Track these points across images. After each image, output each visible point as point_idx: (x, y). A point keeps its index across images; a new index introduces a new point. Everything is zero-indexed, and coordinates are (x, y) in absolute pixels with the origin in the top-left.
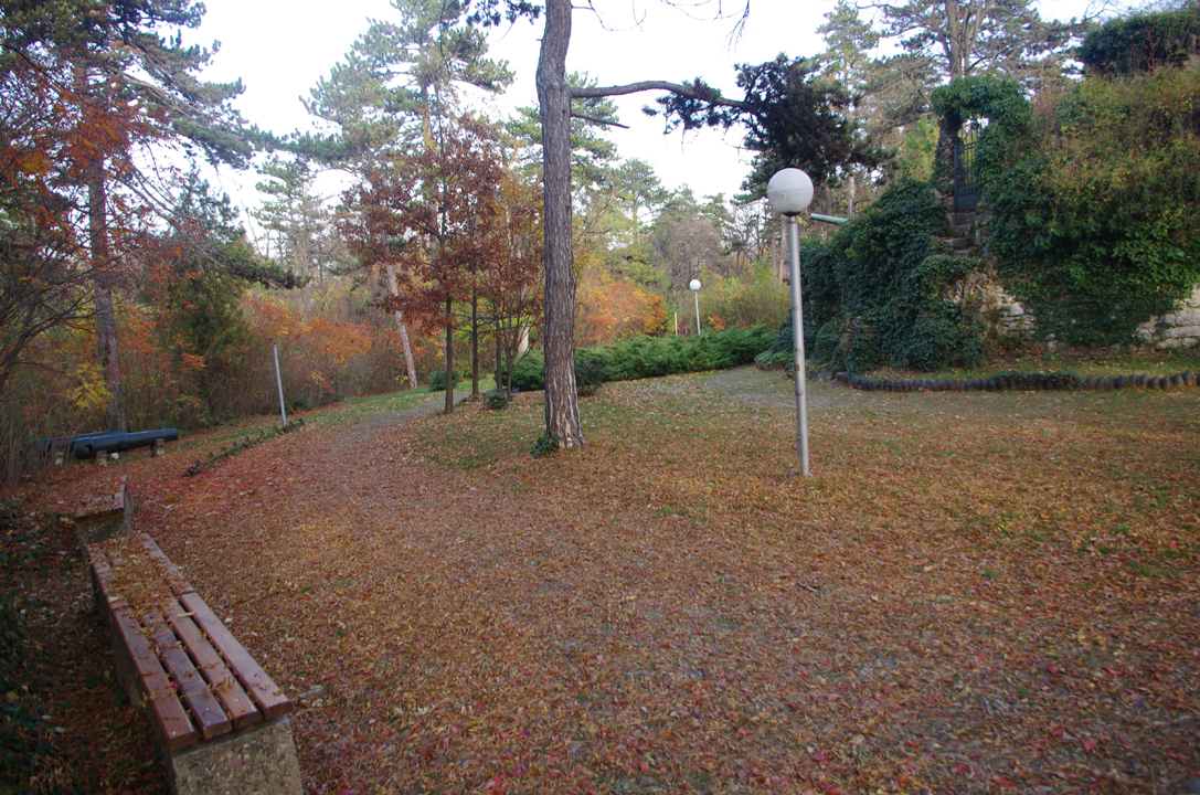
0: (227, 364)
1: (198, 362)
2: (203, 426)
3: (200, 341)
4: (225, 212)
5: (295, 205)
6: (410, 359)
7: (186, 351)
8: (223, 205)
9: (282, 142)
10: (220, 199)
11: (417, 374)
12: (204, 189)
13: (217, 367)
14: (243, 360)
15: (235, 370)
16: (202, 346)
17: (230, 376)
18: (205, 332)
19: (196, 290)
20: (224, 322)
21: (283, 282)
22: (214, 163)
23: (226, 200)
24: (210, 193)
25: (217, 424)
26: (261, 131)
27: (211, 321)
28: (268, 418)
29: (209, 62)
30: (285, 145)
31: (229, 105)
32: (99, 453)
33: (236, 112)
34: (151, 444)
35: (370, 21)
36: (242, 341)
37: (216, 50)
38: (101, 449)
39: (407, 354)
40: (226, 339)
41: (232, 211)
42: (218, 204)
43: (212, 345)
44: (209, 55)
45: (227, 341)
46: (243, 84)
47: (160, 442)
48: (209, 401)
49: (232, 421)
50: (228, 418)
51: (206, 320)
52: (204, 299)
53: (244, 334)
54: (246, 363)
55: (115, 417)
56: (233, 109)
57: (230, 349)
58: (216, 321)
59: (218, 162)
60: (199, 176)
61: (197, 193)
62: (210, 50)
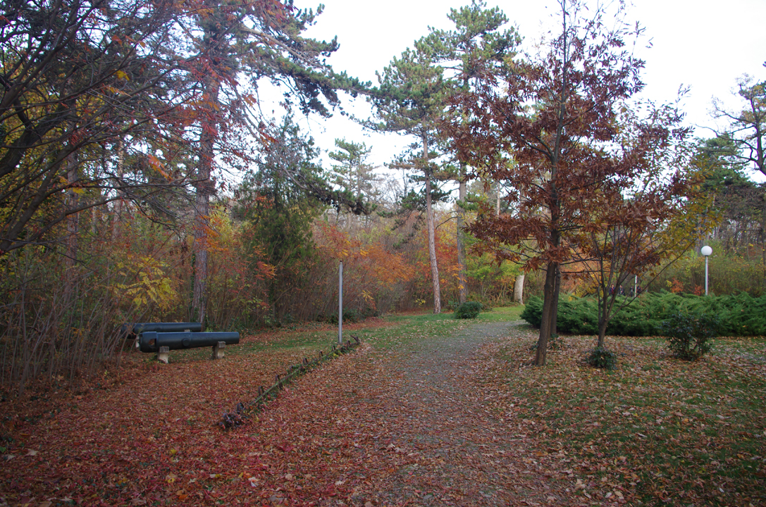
0: (294, 275)
1: (270, 270)
2: (268, 326)
3: (275, 254)
4: (309, 151)
5: (354, 169)
6: (437, 289)
7: (263, 260)
8: (308, 146)
9: (366, 88)
10: (307, 140)
11: (441, 301)
12: (295, 130)
13: (286, 277)
14: (308, 273)
15: (300, 281)
16: (276, 258)
17: (295, 286)
18: (280, 246)
19: (278, 211)
20: (296, 241)
21: (353, 207)
22: (306, 111)
23: (311, 142)
24: (299, 134)
25: (279, 325)
26: (349, 77)
27: (286, 237)
28: (321, 325)
29: (313, 22)
30: (368, 90)
31: (324, 60)
32: (162, 348)
33: (329, 67)
34: (214, 344)
35: (430, 29)
36: (309, 257)
37: (320, 12)
38: (165, 344)
39: (436, 284)
40: (297, 254)
41: (315, 151)
42: (305, 145)
43: (285, 257)
44: (314, 17)
45: (297, 255)
46: (338, 42)
47: (221, 344)
48: (276, 305)
49: (292, 324)
50: (289, 322)
51: (282, 236)
52: (283, 219)
53: (311, 252)
54: (310, 276)
55: (196, 310)
56: (327, 64)
57: (298, 263)
58: (290, 238)
59: (309, 111)
60: (292, 119)
61: (290, 133)
62: (315, 12)
